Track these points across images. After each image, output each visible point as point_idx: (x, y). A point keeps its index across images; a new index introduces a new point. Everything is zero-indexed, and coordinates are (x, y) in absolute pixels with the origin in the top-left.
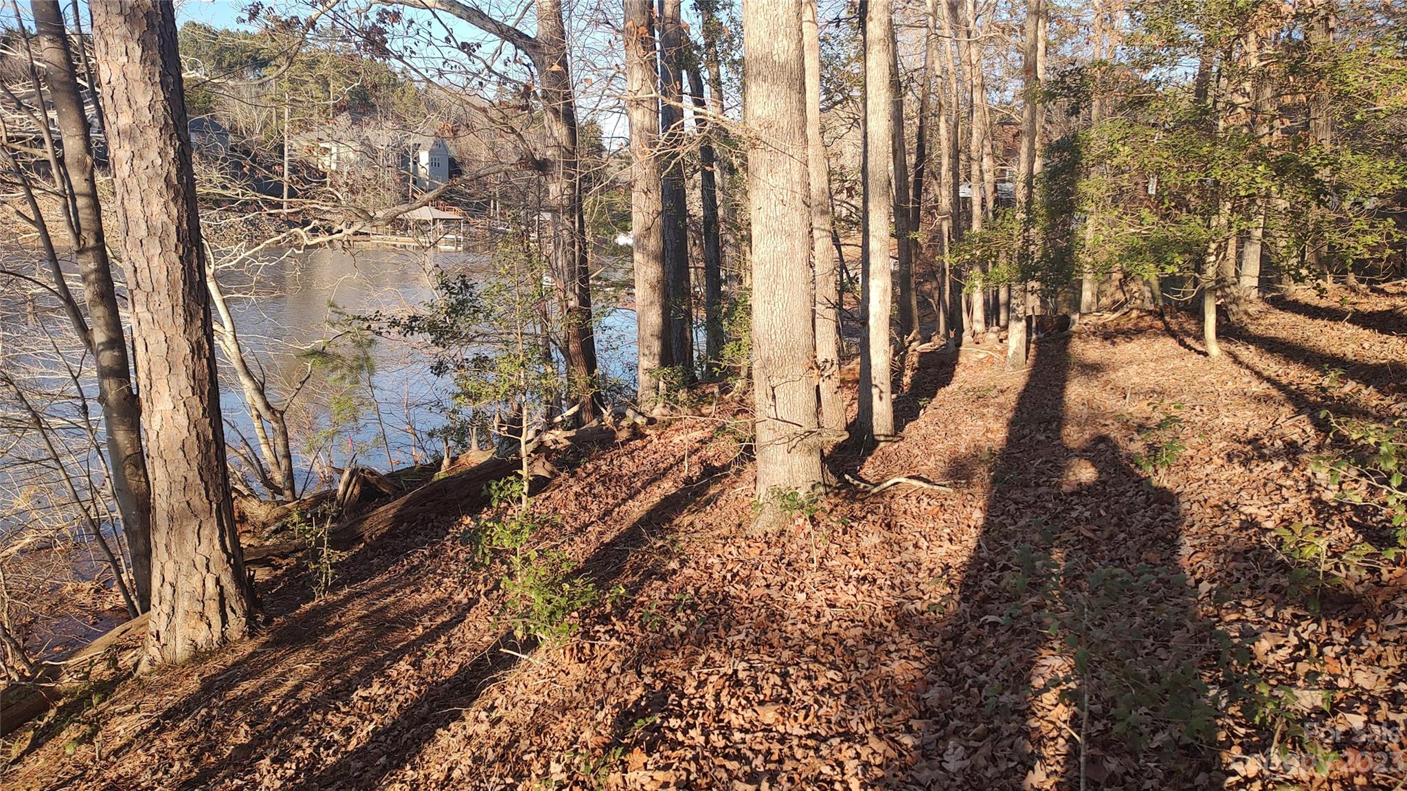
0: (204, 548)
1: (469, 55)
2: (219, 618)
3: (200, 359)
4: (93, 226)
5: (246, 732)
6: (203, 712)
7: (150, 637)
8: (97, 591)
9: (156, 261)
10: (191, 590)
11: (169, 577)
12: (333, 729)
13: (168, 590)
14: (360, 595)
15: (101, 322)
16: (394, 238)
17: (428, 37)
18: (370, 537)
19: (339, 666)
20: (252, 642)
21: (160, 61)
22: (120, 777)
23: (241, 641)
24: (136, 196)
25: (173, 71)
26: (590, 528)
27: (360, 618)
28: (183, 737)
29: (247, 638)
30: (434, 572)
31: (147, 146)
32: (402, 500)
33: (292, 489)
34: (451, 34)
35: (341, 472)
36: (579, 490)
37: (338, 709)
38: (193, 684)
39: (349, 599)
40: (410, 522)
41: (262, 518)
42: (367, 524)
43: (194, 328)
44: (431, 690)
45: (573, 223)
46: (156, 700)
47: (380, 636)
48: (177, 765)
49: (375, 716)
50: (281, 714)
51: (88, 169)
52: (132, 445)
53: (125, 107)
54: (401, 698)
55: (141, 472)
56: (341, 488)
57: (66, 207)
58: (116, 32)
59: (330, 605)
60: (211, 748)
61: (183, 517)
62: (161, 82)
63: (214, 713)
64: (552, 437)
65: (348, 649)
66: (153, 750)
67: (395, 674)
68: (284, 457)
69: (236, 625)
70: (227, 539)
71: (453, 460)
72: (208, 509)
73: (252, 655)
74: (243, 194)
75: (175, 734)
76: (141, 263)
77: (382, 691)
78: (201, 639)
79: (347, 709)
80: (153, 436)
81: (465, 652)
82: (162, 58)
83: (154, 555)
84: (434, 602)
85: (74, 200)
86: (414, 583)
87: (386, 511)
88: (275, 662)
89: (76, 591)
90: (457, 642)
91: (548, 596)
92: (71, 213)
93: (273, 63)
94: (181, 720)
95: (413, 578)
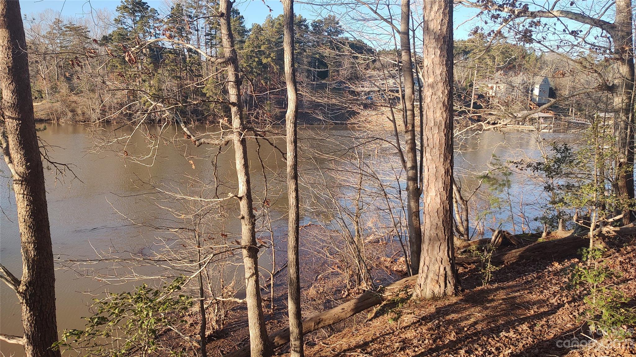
0: (441, 254)
1: (575, 36)
2: (444, 284)
3: (447, 176)
4: (412, 122)
5: (454, 336)
6: (437, 322)
7: (417, 285)
8: (392, 262)
9: (436, 136)
10: (434, 270)
11: (427, 263)
12: (492, 346)
13: (426, 268)
14: (503, 288)
15: (410, 159)
16: (518, 126)
17: (553, 30)
18: (507, 263)
19: (494, 318)
20: (456, 298)
21: (446, 56)
22: (406, 338)
23: (451, 296)
24: (432, 110)
25: (451, 59)
26: (629, 282)
27: (503, 299)
28: (429, 329)
29: (454, 295)
30: (539, 286)
31: (438, 90)
32: (522, 249)
33: (468, 235)
34: (566, 28)
35: (494, 231)
36: (622, 260)
37: (494, 338)
38: (432, 309)
39: (497, 289)
40: (527, 260)
41: (458, 246)
42: (506, 257)
43: (447, 163)
44: (539, 342)
45: (628, 118)
46: (419, 311)
47: (512, 310)
48: (427, 341)
49: (511, 346)
50: (468, 332)
51: (412, 100)
52: (416, 208)
53: (432, 75)
54: (524, 342)
55: (418, 219)
56: (493, 238)
57: (403, 115)
58: (432, 46)
59: (489, 290)
60: (440, 338)
61: (434, 239)
62: (446, 64)
63: (441, 323)
64: (608, 229)
65: (498, 312)
66: (418, 332)
67: (520, 330)
68: (466, 220)
69: (450, 289)
70: (450, 252)
71: (548, 233)
72: (444, 238)
73: (456, 303)
74: (461, 108)
75: (426, 327)
76: (430, 136)
77: (514, 336)
78: (436, 291)
79: (498, 339)
80: (427, 206)
81: (557, 329)
82: (447, 54)
83: (422, 253)
84: (539, 300)
85: (406, 112)
86: (529, 289)
87: (516, 252)
88: (465, 309)
89: (385, 261)
90: (552, 323)
91: (613, 313)
92: (405, 117)
93: (473, 52)
94: (428, 322)
95: (529, 286)
